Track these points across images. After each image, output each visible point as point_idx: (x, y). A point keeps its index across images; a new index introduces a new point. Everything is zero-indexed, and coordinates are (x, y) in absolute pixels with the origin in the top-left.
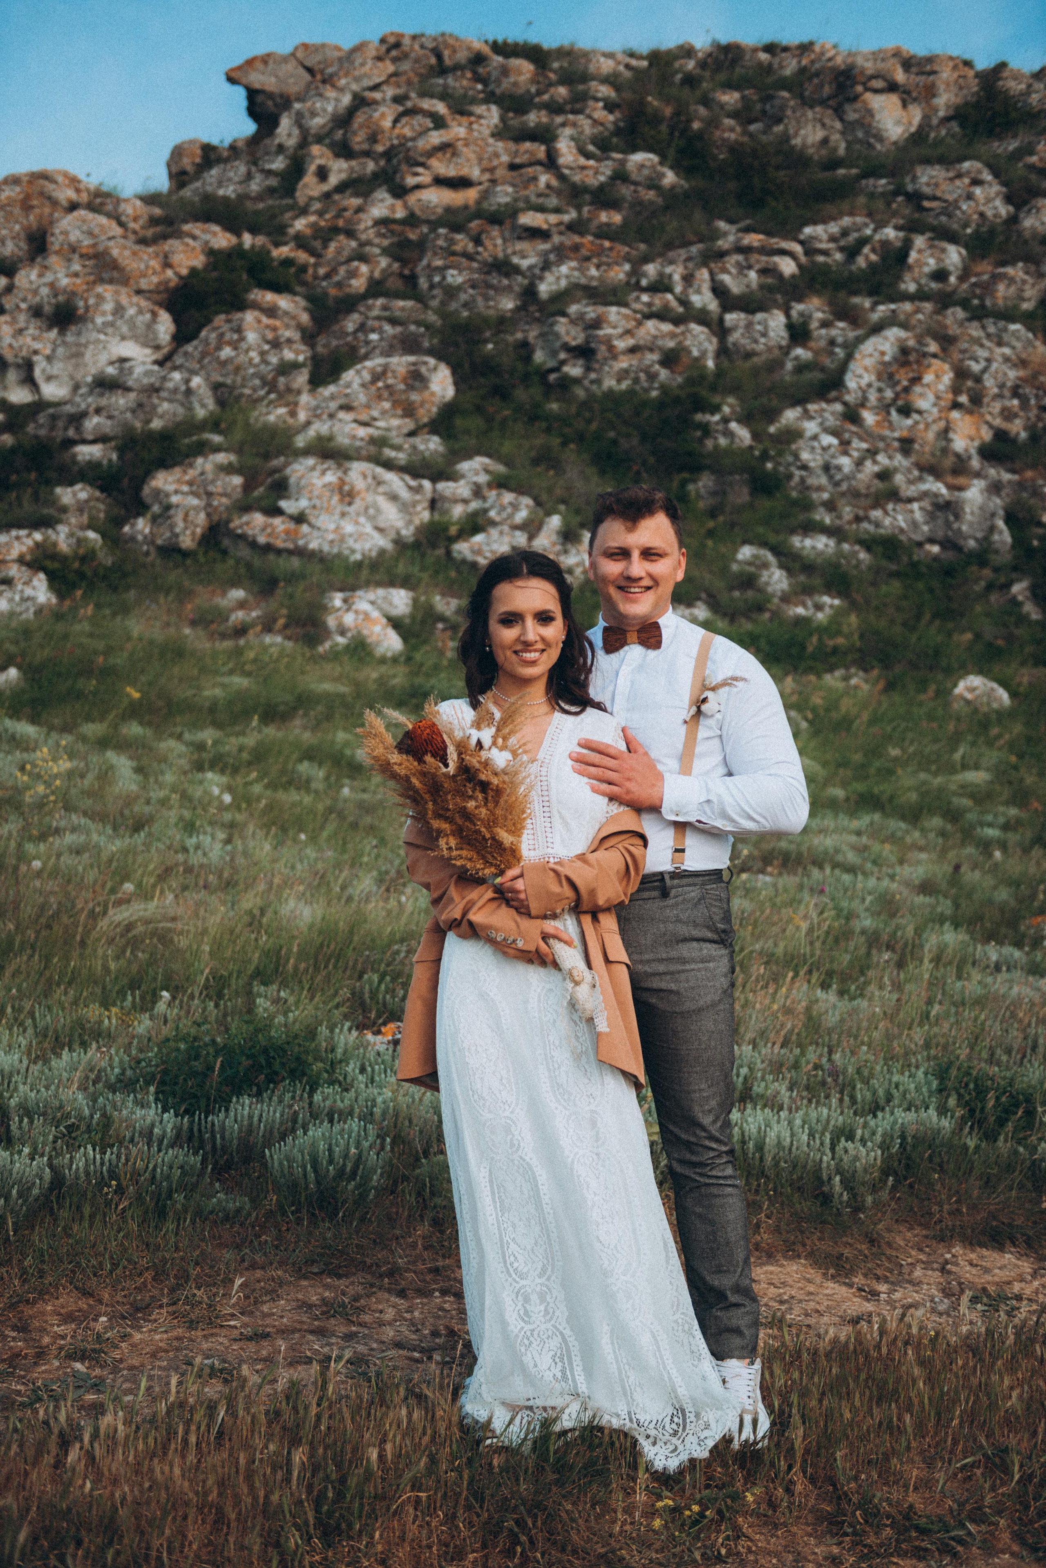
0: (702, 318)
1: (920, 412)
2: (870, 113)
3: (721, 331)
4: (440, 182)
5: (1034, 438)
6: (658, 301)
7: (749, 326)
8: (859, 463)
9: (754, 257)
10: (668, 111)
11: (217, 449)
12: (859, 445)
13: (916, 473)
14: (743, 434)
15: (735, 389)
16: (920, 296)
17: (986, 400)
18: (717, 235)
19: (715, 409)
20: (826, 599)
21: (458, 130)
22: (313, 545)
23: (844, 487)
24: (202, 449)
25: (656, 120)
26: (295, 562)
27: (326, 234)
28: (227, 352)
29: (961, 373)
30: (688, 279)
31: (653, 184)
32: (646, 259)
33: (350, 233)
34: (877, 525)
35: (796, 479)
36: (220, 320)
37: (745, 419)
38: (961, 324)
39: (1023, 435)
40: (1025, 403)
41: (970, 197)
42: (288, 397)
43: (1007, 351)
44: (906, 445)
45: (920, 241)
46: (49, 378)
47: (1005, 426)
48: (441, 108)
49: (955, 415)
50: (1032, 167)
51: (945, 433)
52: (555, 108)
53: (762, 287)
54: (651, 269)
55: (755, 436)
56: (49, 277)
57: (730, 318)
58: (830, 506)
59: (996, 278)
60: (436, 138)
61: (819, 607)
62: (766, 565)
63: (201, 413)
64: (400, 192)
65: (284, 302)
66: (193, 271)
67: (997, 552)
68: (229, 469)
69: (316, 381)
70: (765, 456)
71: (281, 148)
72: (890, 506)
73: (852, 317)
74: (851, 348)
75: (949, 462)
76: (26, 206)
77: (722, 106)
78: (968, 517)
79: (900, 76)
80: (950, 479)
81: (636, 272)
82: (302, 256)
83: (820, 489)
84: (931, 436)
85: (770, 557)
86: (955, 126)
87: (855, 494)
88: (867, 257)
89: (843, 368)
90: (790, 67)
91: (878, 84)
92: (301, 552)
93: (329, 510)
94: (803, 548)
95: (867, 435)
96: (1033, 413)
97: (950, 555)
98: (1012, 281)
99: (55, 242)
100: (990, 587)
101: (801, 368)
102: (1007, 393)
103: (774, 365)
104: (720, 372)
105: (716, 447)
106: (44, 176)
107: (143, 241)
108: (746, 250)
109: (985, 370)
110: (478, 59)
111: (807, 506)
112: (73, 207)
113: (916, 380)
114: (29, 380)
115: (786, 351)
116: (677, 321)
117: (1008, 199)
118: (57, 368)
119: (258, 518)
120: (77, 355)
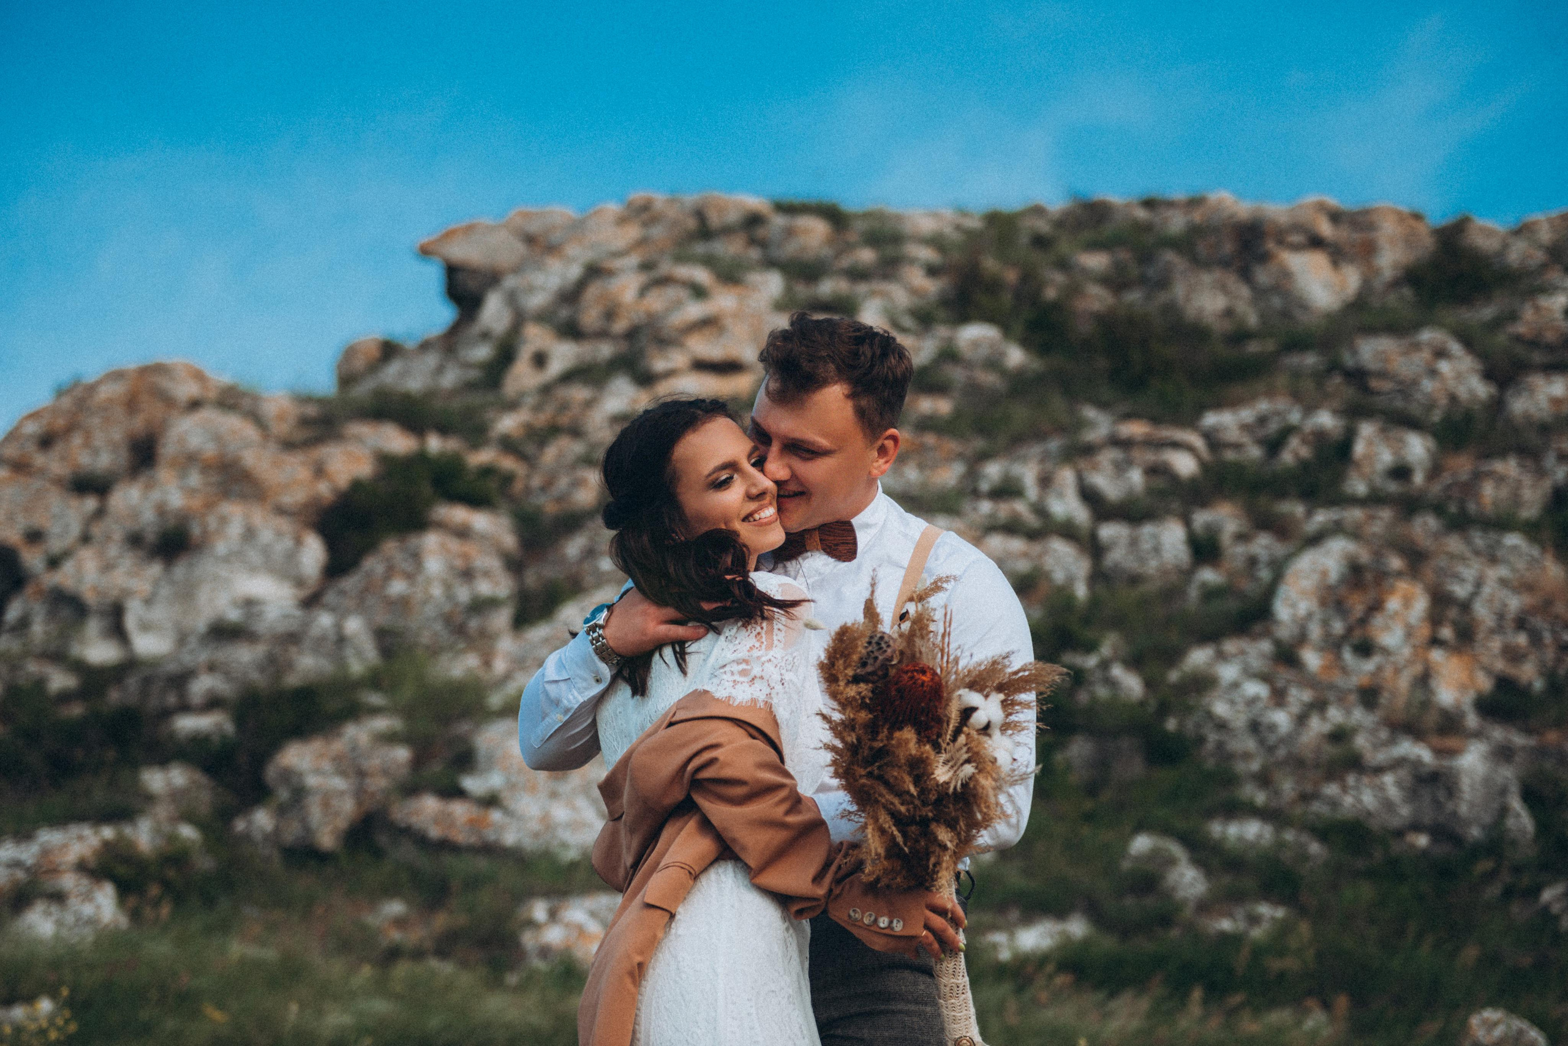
0: (1067, 531)
1: (1386, 651)
2: (1286, 274)
3: (1094, 549)
4: (702, 366)
5: (1555, 686)
6: (1004, 510)
7: (1134, 543)
8: (1301, 720)
9: (1137, 454)
10: (1011, 276)
11: (375, 711)
12: (1299, 696)
13: (1384, 734)
14: (1132, 684)
15: (1118, 622)
16: (1374, 499)
17: (1480, 636)
18: (1081, 424)
19: (1090, 647)
20: (1264, 910)
21: (724, 301)
22: (510, 838)
23: (1281, 752)
24: (354, 712)
25: (994, 286)
26: (482, 864)
27: (542, 435)
28: (397, 587)
29: (1440, 600)
30: (1045, 481)
31: (994, 363)
32: (984, 456)
33: (576, 432)
34: (1334, 804)
35: (1210, 746)
36: (391, 547)
37: (1134, 663)
38: (1436, 536)
39: (1538, 685)
40: (1536, 639)
41: (1433, 373)
42: (483, 643)
43: (1503, 571)
44: (1369, 696)
45: (1367, 430)
46: (146, 627)
47: (1511, 671)
48: (701, 275)
49: (1437, 655)
50: (1518, 339)
51: (1424, 680)
52: (857, 275)
53: (1150, 491)
54: (993, 471)
55: (1149, 684)
56: (156, 495)
57: (1108, 531)
58: (1264, 779)
59: (1478, 476)
60: (694, 310)
61: (1254, 920)
62: (1172, 861)
63: (356, 667)
64: (645, 379)
65: (481, 521)
66: (357, 485)
67: (1514, 843)
68: (390, 738)
69: (522, 620)
70: (1164, 709)
71: (485, 336)
72: (1351, 779)
73: (1281, 528)
74: (1279, 569)
75: (1431, 719)
76: (131, 404)
77: (1085, 271)
78: (1467, 796)
79: (1325, 229)
80: (1436, 741)
81: (972, 474)
82: (508, 463)
83: (1247, 756)
84: (1404, 683)
85: (1176, 849)
86: (1407, 292)
87: (1297, 763)
88: (1294, 452)
89: (1270, 592)
90: (1176, 223)
91: (1296, 238)
92: (490, 850)
93: (533, 789)
94: (1224, 839)
95: (1310, 681)
96: (1550, 654)
97: (1443, 850)
98: (1501, 479)
99: (168, 448)
100: (1508, 893)
101: (1210, 594)
102: (1509, 625)
103: (1172, 593)
104: (1094, 602)
105: (1094, 700)
106: (159, 369)
107: (289, 445)
108: (1124, 444)
109: (1475, 594)
110: (753, 221)
111: (1228, 779)
112: (195, 405)
113: (1376, 607)
114: (117, 631)
115: (1187, 574)
116: (1033, 535)
117: (1488, 375)
118: (159, 613)
119: (430, 805)
120: (186, 594)
